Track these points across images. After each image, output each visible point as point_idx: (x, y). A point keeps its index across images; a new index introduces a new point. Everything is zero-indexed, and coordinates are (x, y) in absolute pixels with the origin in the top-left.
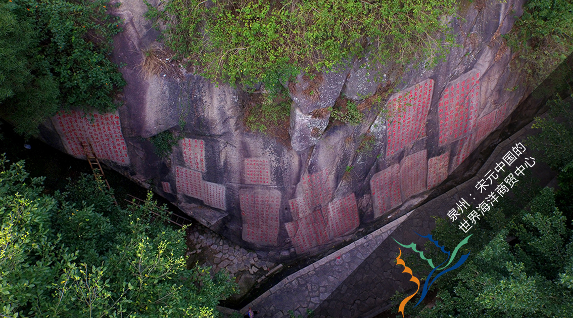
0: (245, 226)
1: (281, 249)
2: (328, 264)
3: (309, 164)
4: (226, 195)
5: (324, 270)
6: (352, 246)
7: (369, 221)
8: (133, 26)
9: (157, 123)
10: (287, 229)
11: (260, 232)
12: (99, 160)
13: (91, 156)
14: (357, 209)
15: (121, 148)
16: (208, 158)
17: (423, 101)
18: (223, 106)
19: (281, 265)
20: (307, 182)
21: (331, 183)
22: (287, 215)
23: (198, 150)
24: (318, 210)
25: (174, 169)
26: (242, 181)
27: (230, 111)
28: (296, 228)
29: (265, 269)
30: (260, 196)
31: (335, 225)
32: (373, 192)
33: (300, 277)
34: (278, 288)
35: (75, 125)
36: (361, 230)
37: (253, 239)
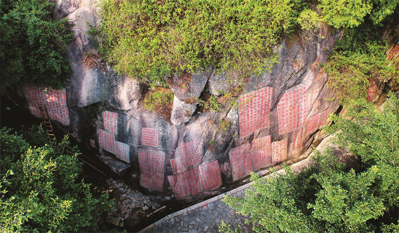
0: (142, 175)
1: (165, 195)
2: (197, 210)
3: (184, 135)
4: (129, 152)
5: (194, 214)
6: (215, 198)
7: (229, 183)
8: (81, 38)
9: (88, 98)
10: (169, 180)
11: (151, 181)
12: (51, 120)
13: (46, 117)
14: (219, 172)
15: (65, 113)
16: (119, 126)
17: (264, 101)
18: (130, 92)
19: (164, 207)
20: (183, 148)
21: (200, 151)
22: (169, 170)
23: (113, 119)
24: (191, 169)
25: (99, 131)
26: (140, 143)
27: (135, 95)
28: (176, 180)
29: (154, 208)
30: (151, 155)
31: (204, 182)
32: (231, 161)
33: (177, 217)
34: (160, 223)
35: (38, 95)
36: (223, 188)
37: (147, 185)
